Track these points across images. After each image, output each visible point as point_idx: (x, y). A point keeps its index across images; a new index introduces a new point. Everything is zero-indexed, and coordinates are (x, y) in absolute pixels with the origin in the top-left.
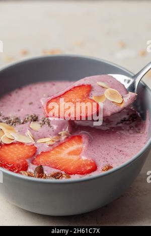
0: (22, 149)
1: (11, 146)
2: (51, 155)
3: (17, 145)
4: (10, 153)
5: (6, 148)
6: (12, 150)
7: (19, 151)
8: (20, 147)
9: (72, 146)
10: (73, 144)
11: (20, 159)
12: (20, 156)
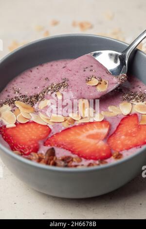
0: (36, 130)
1: (26, 126)
2: (70, 135)
3: (32, 125)
4: (23, 134)
5: (21, 127)
6: (26, 130)
7: (33, 132)
8: (34, 127)
9: (93, 130)
10: (94, 127)
11: (32, 140)
12: (33, 137)
